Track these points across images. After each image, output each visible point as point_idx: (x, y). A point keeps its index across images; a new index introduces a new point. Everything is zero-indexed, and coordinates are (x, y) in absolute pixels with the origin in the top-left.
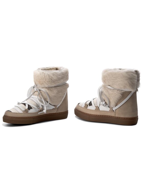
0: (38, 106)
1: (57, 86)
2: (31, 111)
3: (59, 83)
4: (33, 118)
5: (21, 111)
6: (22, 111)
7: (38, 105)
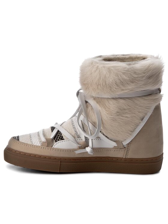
0: (76, 136)
1: (121, 98)
2: (58, 145)
3: (123, 90)
4: (62, 160)
5: (38, 143)
6: (40, 142)
7: (79, 134)
